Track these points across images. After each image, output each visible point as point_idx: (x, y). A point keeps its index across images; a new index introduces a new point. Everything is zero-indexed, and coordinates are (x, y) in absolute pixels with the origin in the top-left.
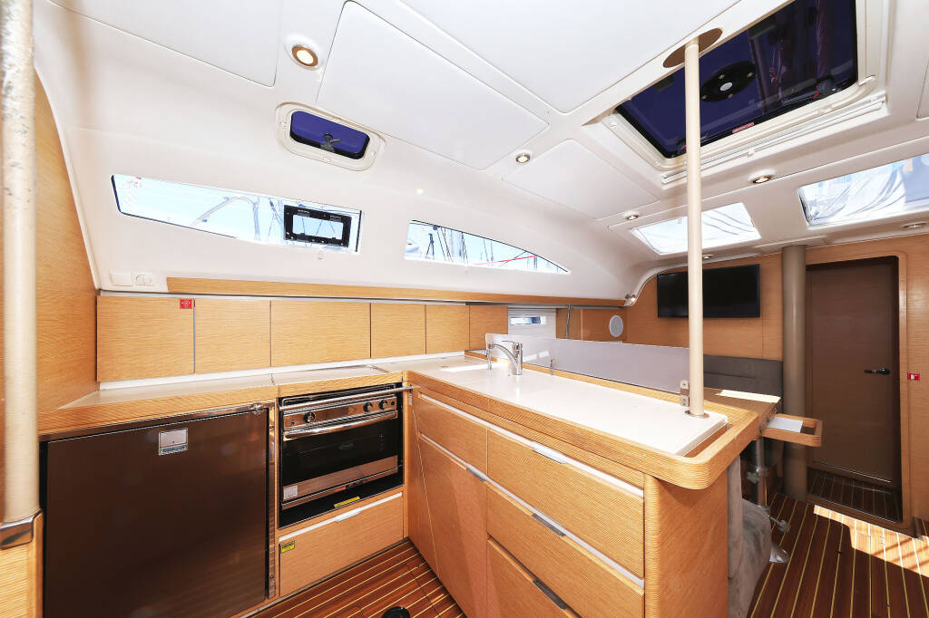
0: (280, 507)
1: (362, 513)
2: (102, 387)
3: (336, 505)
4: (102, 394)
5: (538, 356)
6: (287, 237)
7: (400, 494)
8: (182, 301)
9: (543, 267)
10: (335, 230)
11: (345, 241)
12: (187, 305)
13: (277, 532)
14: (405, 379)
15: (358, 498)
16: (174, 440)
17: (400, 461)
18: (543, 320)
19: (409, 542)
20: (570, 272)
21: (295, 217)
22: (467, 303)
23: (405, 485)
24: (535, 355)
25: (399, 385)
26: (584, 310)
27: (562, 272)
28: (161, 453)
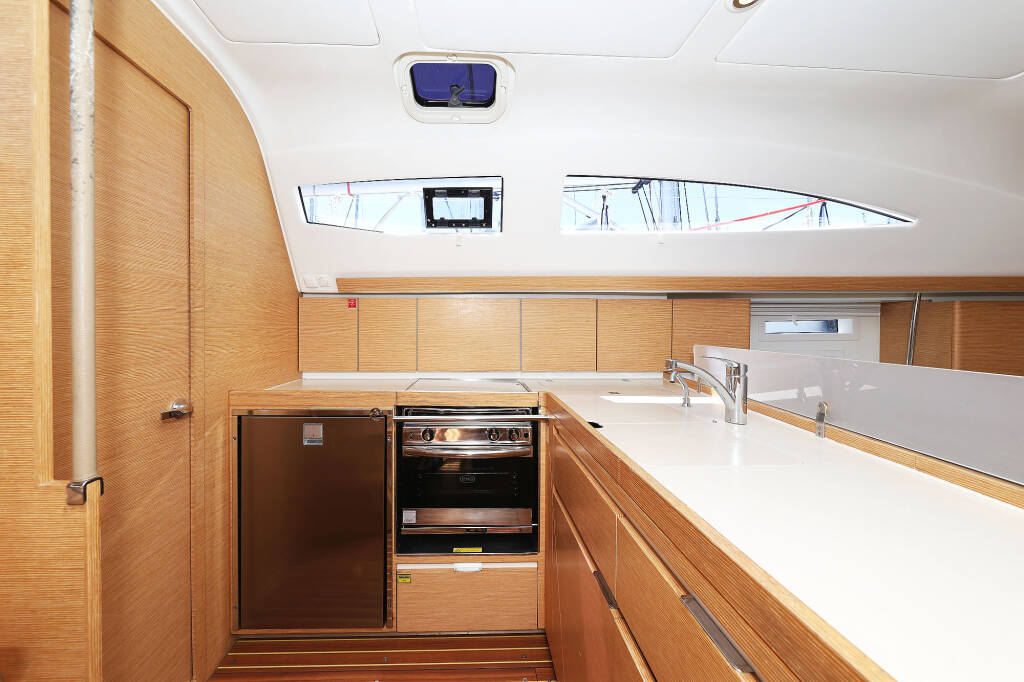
0: (398, 530)
1: (483, 570)
2: (305, 375)
3: (455, 549)
4: (304, 383)
5: (801, 394)
6: (429, 225)
7: (535, 565)
8: (350, 300)
9: (843, 219)
10: (473, 208)
11: (487, 222)
12: (352, 304)
13: (394, 556)
14: (542, 403)
15: (480, 550)
16: (313, 433)
17: (536, 518)
18: (844, 326)
19: (544, 637)
20: (915, 222)
21: (435, 200)
22: (671, 296)
23: (541, 554)
24: (796, 391)
25: (535, 411)
26: (962, 303)
27: (895, 224)
28: (306, 443)
